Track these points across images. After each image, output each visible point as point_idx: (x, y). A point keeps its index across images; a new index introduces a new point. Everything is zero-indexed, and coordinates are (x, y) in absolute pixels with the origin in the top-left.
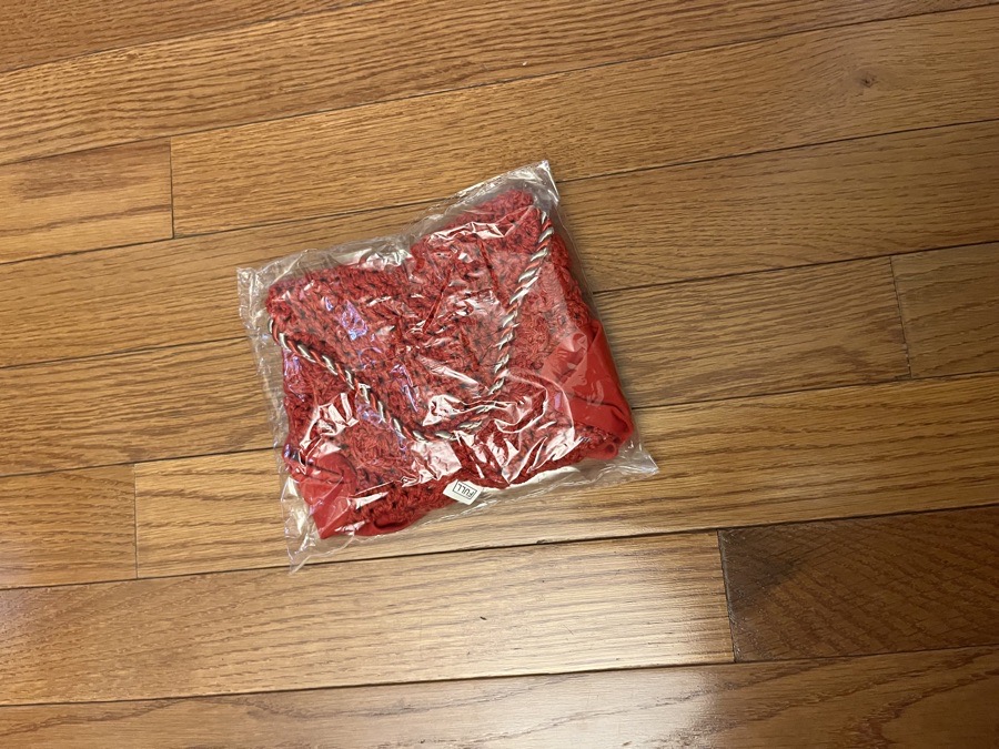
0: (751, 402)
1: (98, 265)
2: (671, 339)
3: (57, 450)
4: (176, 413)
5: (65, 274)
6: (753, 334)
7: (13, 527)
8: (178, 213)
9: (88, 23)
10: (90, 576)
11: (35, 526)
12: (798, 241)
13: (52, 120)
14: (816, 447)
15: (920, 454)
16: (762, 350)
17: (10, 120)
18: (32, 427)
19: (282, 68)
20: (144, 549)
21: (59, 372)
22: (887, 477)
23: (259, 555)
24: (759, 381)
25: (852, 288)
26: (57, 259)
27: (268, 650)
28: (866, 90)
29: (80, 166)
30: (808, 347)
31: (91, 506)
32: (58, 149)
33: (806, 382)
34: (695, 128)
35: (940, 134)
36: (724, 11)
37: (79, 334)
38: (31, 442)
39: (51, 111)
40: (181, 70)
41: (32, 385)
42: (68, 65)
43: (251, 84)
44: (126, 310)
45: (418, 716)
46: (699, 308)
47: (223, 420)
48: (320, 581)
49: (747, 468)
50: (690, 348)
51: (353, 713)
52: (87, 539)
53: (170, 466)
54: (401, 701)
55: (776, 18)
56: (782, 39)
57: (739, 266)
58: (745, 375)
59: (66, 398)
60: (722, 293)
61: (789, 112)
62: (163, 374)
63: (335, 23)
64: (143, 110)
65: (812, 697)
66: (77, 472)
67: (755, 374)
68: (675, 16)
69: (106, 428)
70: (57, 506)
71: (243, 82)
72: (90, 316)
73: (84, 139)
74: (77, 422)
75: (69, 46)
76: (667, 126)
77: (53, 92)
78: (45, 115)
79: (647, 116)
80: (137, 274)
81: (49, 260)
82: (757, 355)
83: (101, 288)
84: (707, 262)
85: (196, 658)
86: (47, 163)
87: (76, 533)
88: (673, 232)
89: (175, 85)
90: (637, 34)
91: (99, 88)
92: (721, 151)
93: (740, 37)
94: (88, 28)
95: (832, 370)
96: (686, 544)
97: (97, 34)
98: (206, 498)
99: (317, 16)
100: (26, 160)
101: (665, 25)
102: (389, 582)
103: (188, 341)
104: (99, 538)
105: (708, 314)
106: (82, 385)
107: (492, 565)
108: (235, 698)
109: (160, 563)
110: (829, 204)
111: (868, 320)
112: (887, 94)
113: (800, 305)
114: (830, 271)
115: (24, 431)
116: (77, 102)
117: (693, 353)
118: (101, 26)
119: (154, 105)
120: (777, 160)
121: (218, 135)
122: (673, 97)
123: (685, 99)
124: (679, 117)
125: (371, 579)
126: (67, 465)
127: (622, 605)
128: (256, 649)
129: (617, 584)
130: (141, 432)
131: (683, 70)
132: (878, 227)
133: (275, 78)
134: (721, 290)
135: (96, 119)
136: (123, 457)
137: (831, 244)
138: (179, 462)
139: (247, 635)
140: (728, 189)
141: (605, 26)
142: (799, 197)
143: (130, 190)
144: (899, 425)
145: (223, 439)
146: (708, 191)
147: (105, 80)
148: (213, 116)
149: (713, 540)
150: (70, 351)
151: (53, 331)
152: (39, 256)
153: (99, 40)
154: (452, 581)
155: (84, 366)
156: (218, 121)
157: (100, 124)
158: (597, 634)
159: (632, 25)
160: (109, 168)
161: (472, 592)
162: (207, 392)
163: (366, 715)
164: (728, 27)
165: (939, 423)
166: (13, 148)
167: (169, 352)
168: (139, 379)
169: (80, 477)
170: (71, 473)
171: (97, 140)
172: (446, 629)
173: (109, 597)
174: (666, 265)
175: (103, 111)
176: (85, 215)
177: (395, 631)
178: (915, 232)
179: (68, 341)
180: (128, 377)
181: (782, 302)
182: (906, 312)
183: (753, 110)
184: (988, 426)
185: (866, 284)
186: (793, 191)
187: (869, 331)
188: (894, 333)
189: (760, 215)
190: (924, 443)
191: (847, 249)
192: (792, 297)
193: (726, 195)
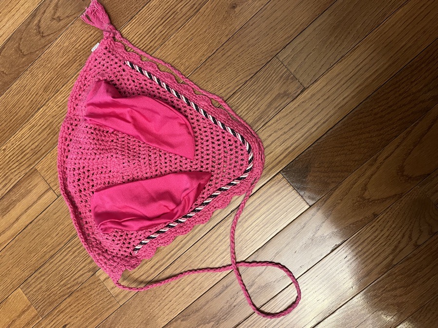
0: (264, 128)
1: (41, 222)
3: (69, 286)
5: (32, 231)
6: (252, 107)
7: (72, 318)
8: (54, 188)
10: (106, 315)
11: (79, 313)
12: (246, 70)
14: (292, 128)
15: (322, 110)
16: (257, 110)
18: (56, 284)
19: (54, 122)
20: (116, 296)
21: (52, 262)
22: (317, 123)
23: (152, 274)
24: (262, 120)
25: (271, 73)
26: (27, 228)
27: (175, 299)
28: (236, 9)
29: (13, 195)
30: (270, 100)
31: (91, 295)
32: (2, 194)
33: (276, 110)
34: (193, 55)
35: (266, 9)
36: (177, 13)
37: (50, 246)
38: (59, 288)
40: (23, 143)
41: (47, 272)
43: (48, 133)
44: (59, 229)
45: (231, 287)
48: (175, 268)
49: (275, 148)
51: (212, 299)
52: (98, 305)
54: (223, 286)
55: (194, 5)
56: (200, 11)
57: (234, 89)
58: (257, 121)
59: (60, 268)
61: (217, 31)
63: (61, 96)
64: (20, 164)
65: (338, 202)
66: (80, 288)
67: (260, 119)
68: (163, 24)
69: (79, 268)
70: (81, 302)
71: (45, 133)
72: (50, 238)
73: (8, 186)
74: (69, 273)
76: (184, 60)
79: (176, 61)
80: (55, 216)
81: (25, 230)
82: (257, 112)
83: (47, 227)
84: (224, 94)
85: (155, 316)
87: (93, 306)
89: (24, 149)
90: (156, 37)
92: (205, 57)
93: (187, 18)
95: (281, 102)
96: (273, 183)
99: (54, 97)
101: (163, 29)
102: (196, 254)
104: (101, 302)
106: (62, 261)
107: (222, 228)
108: (175, 319)
109: (124, 297)
110: (248, 52)
111: (282, 80)
112: (242, 6)
113: (260, 89)
114: (261, 73)
115: (54, 287)
119: (22, 160)
120: (224, 49)
121: (49, 156)
122: (180, 50)
123: (184, 48)
124: (186, 55)
125: (190, 257)
126: (75, 288)
127: (267, 213)
128: (170, 301)
129: (262, 208)
131: (177, 39)
132: (267, 49)
133: (54, 126)
134: (234, 100)
135: (7, 177)
136: (91, 273)
137: (256, 64)
139: (165, 299)
140: (215, 67)
141: (145, 41)
142: (238, 56)
143: (34, 191)
144: (311, 105)
146: (210, 72)
148: (43, 151)
149: (280, 176)
150: (52, 253)
151: (41, 251)
152: (20, 231)
154: (214, 241)
155: (59, 255)
156: (46, 151)
157: (9, 178)
158: (266, 226)
159: (152, 36)
160: (22, 189)
161: (222, 240)
163: (216, 297)
164: (182, 17)
165: (322, 97)
168: (78, 247)
169: (81, 289)
170: (78, 289)
171: (12, 183)
172: (222, 256)
173: (116, 317)
175: (8, 172)
176: (25, 209)
178: (278, 44)
179: (48, 251)
180: (75, 249)
181: (254, 91)
182: (291, 70)
183: (206, 38)
184: (337, 87)
185: (274, 70)
186: (234, 55)
187: (284, 83)
188: (292, 78)
189: (230, 69)
190: (321, 105)
191: (262, 62)
192: (256, 88)
193: (216, 70)
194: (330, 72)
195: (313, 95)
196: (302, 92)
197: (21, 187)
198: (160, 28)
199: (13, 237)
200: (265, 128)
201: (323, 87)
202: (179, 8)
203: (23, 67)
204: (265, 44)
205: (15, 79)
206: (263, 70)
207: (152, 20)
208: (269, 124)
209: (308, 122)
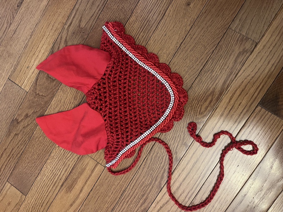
1: (98, 187)
2: (210, 84)
4: (143, 195)
5: (94, 196)
8: (100, 162)
9: (43, 150)
12: (211, 43)
13: (58, 173)
14: (256, 73)
15: (274, 54)
16: (228, 68)
17: (50, 182)
22: (274, 64)
23: (187, 201)
24: (233, 73)
25: (229, 40)
26: (90, 195)
28: (190, 6)
29: (73, 175)
30: (234, 58)
32: (66, 177)
33: (241, 64)
34: (170, 45)
36: (150, 21)
37: (110, 202)
39: (56, 172)
42: (49, 161)
44: (112, 189)
46: (208, 73)
47: (153, 187)
48: (203, 193)
49: (249, 90)
50: (215, 82)
51: (236, 207)
53: (153, 205)
54: (242, 196)
55: (160, 12)
56: (166, 14)
57: (206, 59)
58: (230, 75)
60: (209, 66)
61: (182, 24)
62: (133, 192)
67: (231, 73)
68: (143, 31)
72: (108, 197)
73: (68, 170)
75: (44, 158)
76: (165, 50)
77: (52, 168)
78: (55, 174)
80: (106, 181)
81: (89, 197)
82: (227, 70)
83: (103, 190)
84: (200, 64)
86: (67, 181)
88: (188, 66)
90: (141, 41)
91: (60, 158)
92: (179, 44)
93: (158, 22)
94: (44, 151)
95: (243, 57)
96: (256, 114)
97: (47, 150)
98: (166, 203)
100: (62, 185)
101: (143, 34)
103: (130, 181)
105: (211, 72)
107: (228, 156)
110: (208, 31)
111: (239, 42)
112: (194, 2)
113: (224, 53)
114: (222, 42)
116: (59, 165)
117: (217, 82)
118: (46, 148)
120: (190, 35)
123: (162, 42)
124: (165, 46)
125: (211, 182)
129: (253, 134)
130: (141, 205)
131: (156, 38)
132: (221, 25)
134: (208, 66)
135: (66, 164)
137: (217, 37)
138: (154, 203)
140: (188, 48)
142: (201, 36)
143: (87, 168)
144: (265, 53)
145: (157, 190)
146: (185, 53)
147: (59, 156)
149: (259, 108)
150: (112, 207)
151: (104, 207)
152: (86, 198)
153: (49, 150)
155: (117, 207)
157: (68, 164)
160: (79, 169)
161: (231, 164)
162: (144, 186)
163: (239, 205)
164: (154, 22)
165: (271, 45)
166: (57, 186)
167: (129, 187)
168: (129, 197)
171: (71, 167)
174: (194, 73)
175: (65, 161)
176: (85, 182)
177: (226, 186)
178: (228, 19)
179: (109, 206)
180: (127, 199)
181: (221, 56)
182: (243, 34)
183: (176, 31)
184: (279, 36)
185: (231, 37)
186: (199, 36)
187: (241, 44)
188: (245, 39)
189: (199, 46)
190: (272, 51)
191: (220, 35)
192: (221, 53)
193: (189, 50)
194: (271, 27)
195: (264, 46)
196: (256, 46)
197: (77, 168)
198: (141, 34)
199: (82, 204)
200: (237, 78)
201: (270, 38)
202: (150, 17)
203: (55, 88)
204: (219, 22)
205: (52, 98)
206: (223, 40)
207: (134, 31)
208: (239, 74)
209: (267, 65)
